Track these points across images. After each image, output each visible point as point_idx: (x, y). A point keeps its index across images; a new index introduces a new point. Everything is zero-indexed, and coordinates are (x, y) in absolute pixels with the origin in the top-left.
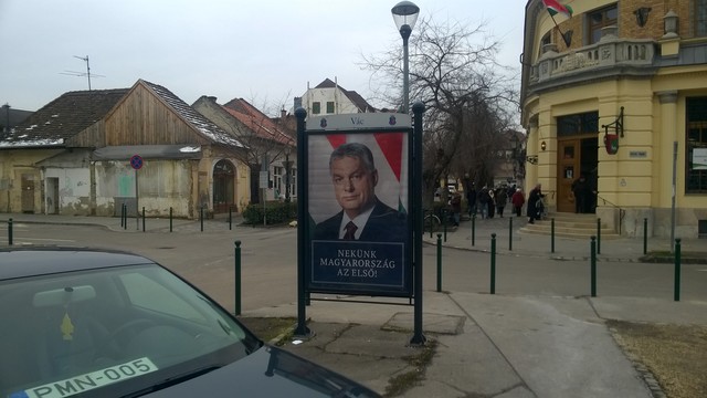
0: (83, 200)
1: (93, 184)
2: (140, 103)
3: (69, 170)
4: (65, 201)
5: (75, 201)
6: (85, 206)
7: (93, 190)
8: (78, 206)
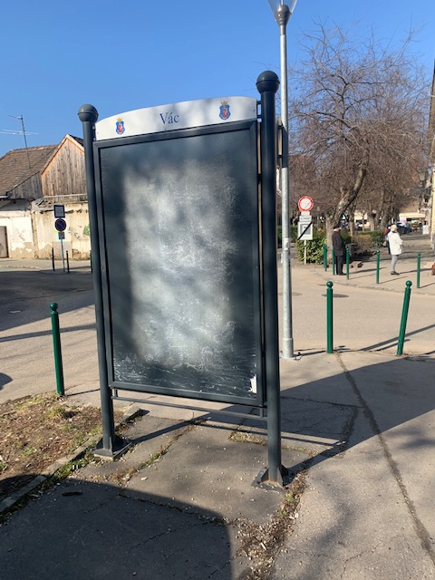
0: (27, 245)
1: (34, 231)
2: (69, 156)
3: (15, 219)
4: (13, 246)
5: (21, 245)
6: (29, 250)
7: (35, 237)
8: (24, 250)
